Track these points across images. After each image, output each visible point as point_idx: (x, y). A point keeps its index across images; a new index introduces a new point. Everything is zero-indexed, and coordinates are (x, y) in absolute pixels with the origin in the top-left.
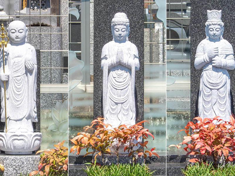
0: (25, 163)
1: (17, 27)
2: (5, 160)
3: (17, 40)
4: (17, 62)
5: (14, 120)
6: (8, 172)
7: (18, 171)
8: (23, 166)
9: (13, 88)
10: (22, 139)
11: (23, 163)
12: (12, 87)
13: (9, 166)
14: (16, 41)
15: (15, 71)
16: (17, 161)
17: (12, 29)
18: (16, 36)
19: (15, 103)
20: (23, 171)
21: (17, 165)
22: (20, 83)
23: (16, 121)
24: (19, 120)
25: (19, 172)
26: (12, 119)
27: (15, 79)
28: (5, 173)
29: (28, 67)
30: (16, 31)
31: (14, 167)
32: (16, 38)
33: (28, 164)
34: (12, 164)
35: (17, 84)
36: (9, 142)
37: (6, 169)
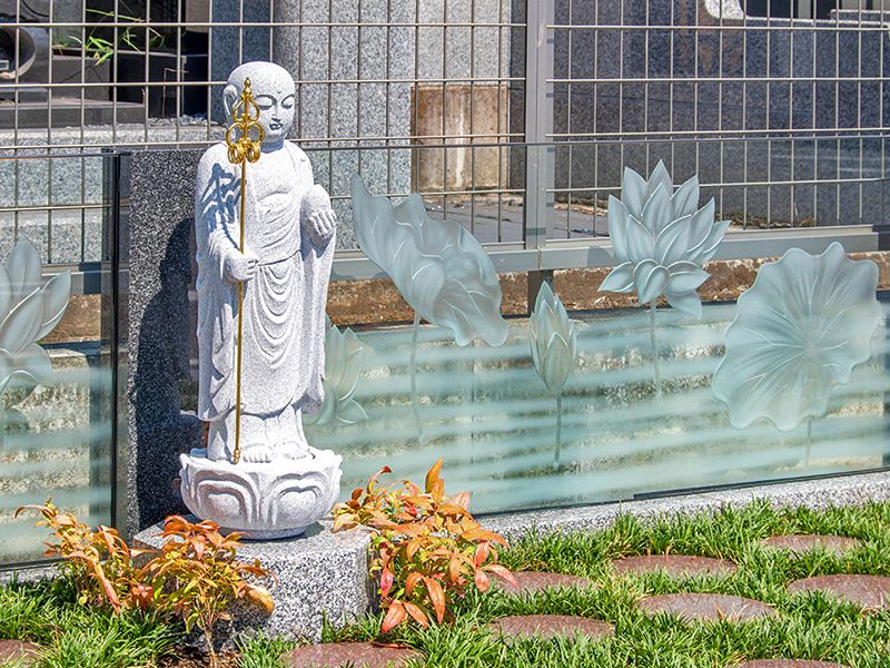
0: (338, 575)
1: (280, 89)
2: (276, 570)
3: (275, 132)
4: (276, 210)
5: (258, 416)
6: (284, 613)
7: (314, 605)
8: (329, 586)
9: (259, 304)
10: (310, 488)
11: (331, 574)
12: (254, 299)
13: (289, 591)
14: (270, 137)
15: (270, 242)
16: (312, 570)
17: (261, 96)
18: (275, 120)
19: (264, 354)
20: (330, 605)
21: (312, 584)
22: (284, 284)
23: (264, 417)
24: (272, 415)
25: (318, 609)
26: (252, 412)
27: (268, 270)
28: (276, 619)
29: (320, 228)
30: (275, 102)
31: (304, 591)
32: (271, 126)
33: (346, 577)
34: (299, 582)
35: (275, 289)
36: (266, 501)
37: (278, 603)
